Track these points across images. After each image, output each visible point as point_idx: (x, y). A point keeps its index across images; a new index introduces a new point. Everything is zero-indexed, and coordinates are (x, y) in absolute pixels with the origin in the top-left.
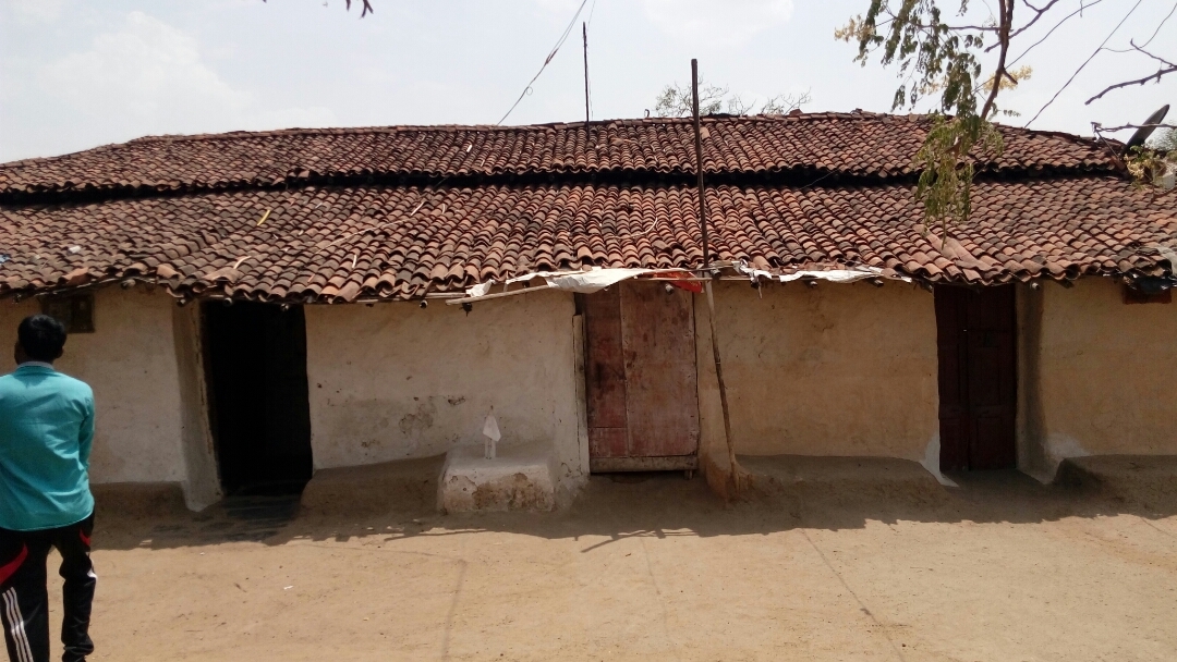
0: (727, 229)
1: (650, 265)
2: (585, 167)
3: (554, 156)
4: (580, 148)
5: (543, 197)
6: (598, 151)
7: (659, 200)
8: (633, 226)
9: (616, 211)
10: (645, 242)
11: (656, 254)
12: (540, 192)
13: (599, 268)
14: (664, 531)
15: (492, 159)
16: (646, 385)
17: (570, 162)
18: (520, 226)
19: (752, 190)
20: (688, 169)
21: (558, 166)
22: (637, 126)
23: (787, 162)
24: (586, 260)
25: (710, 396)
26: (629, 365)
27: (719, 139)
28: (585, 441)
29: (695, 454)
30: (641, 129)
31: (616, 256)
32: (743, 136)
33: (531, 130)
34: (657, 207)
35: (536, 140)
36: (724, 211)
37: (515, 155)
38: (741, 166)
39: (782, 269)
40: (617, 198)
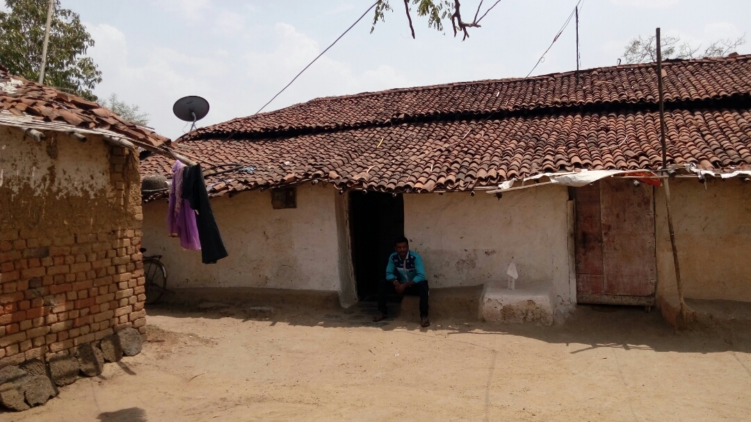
0: (680, 141)
1: (623, 168)
2: (575, 102)
3: (554, 96)
4: (572, 89)
5: (547, 123)
6: (584, 91)
7: (629, 122)
8: (610, 141)
9: (598, 131)
10: (619, 152)
11: (627, 160)
12: (545, 120)
13: (586, 170)
14: (629, 345)
15: (513, 100)
16: (618, 247)
17: (565, 99)
18: (532, 143)
19: (699, 113)
20: (651, 99)
21: (557, 103)
22: (612, 72)
23: (727, 92)
24: (577, 165)
25: (666, 258)
26: (605, 234)
27: (673, 77)
28: (573, 282)
29: (653, 295)
30: (615, 73)
31: (599, 162)
32: (692, 74)
33: (537, 80)
34: (627, 127)
35: (541, 86)
36: (678, 128)
37: (528, 97)
38: (691, 96)
39: (722, 169)
40: (598, 122)
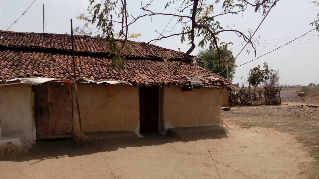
0: (84, 68)
1: (57, 77)
2: (41, 47)
3: (31, 43)
4: (41, 41)
5: (26, 55)
6: (47, 42)
7: (65, 58)
8: (55, 66)
9: (50, 61)
10: (57, 70)
11: (60, 74)
12: (25, 53)
13: (40, 78)
15: (9, 42)
16: (56, 113)
17: (36, 45)
18: (15, 63)
19: (94, 58)
20: (75, 50)
21: (32, 46)
22: (61, 36)
24: (36, 75)
25: (76, 116)
26: (50, 107)
27: (86, 42)
28: (35, 131)
29: (71, 133)
30: (63, 37)
31: (47, 74)
32: (93, 42)
33: (25, 34)
34: (64, 60)
35: (27, 37)
36: (85, 63)
37: (18, 41)
38: (91, 51)
39: (97, 80)
40: (51, 57)
